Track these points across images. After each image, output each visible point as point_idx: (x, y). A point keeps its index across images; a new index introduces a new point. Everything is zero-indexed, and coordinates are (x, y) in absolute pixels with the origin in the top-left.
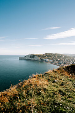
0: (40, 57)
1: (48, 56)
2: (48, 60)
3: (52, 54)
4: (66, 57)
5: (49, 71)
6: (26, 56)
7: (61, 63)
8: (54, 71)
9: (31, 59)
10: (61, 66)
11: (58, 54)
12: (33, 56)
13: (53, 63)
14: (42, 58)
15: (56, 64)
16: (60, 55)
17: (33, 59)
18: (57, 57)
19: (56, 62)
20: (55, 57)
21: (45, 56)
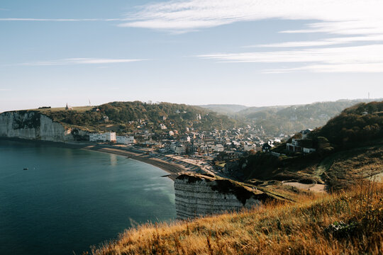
0: (69, 122)
1: (118, 115)
2: (113, 137)
3: (145, 105)
4: (210, 120)
7: (171, 152)
9: (19, 134)
11: (174, 107)
12: (31, 119)
14: (83, 130)
16: (181, 111)
17: (34, 136)
18: (164, 118)
19: (150, 146)
20: (155, 122)
21: (102, 119)
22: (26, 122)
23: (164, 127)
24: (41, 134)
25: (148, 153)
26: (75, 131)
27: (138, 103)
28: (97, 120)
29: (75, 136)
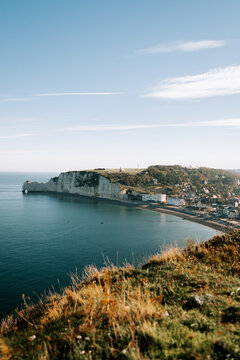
0: (124, 183)
1: (163, 178)
2: (163, 198)
3: (186, 169)
5: (169, 253)
6: (55, 179)
7: (224, 216)
8: (193, 250)
9: (79, 191)
10: (227, 230)
11: (213, 172)
12: (91, 178)
13: (188, 212)
14: (136, 190)
15: (203, 221)
16: (220, 176)
17: (93, 194)
18: (206, 183)
19: (202, 209)
20: (198, 186)
21: (152, 181)
22: (86, 181)
23: (207, 191)
24: (100, 192)
25: (201, 216)
26: (129, 191)
27: (179, 167)
28: (147, 182)
29: (129, 196)
